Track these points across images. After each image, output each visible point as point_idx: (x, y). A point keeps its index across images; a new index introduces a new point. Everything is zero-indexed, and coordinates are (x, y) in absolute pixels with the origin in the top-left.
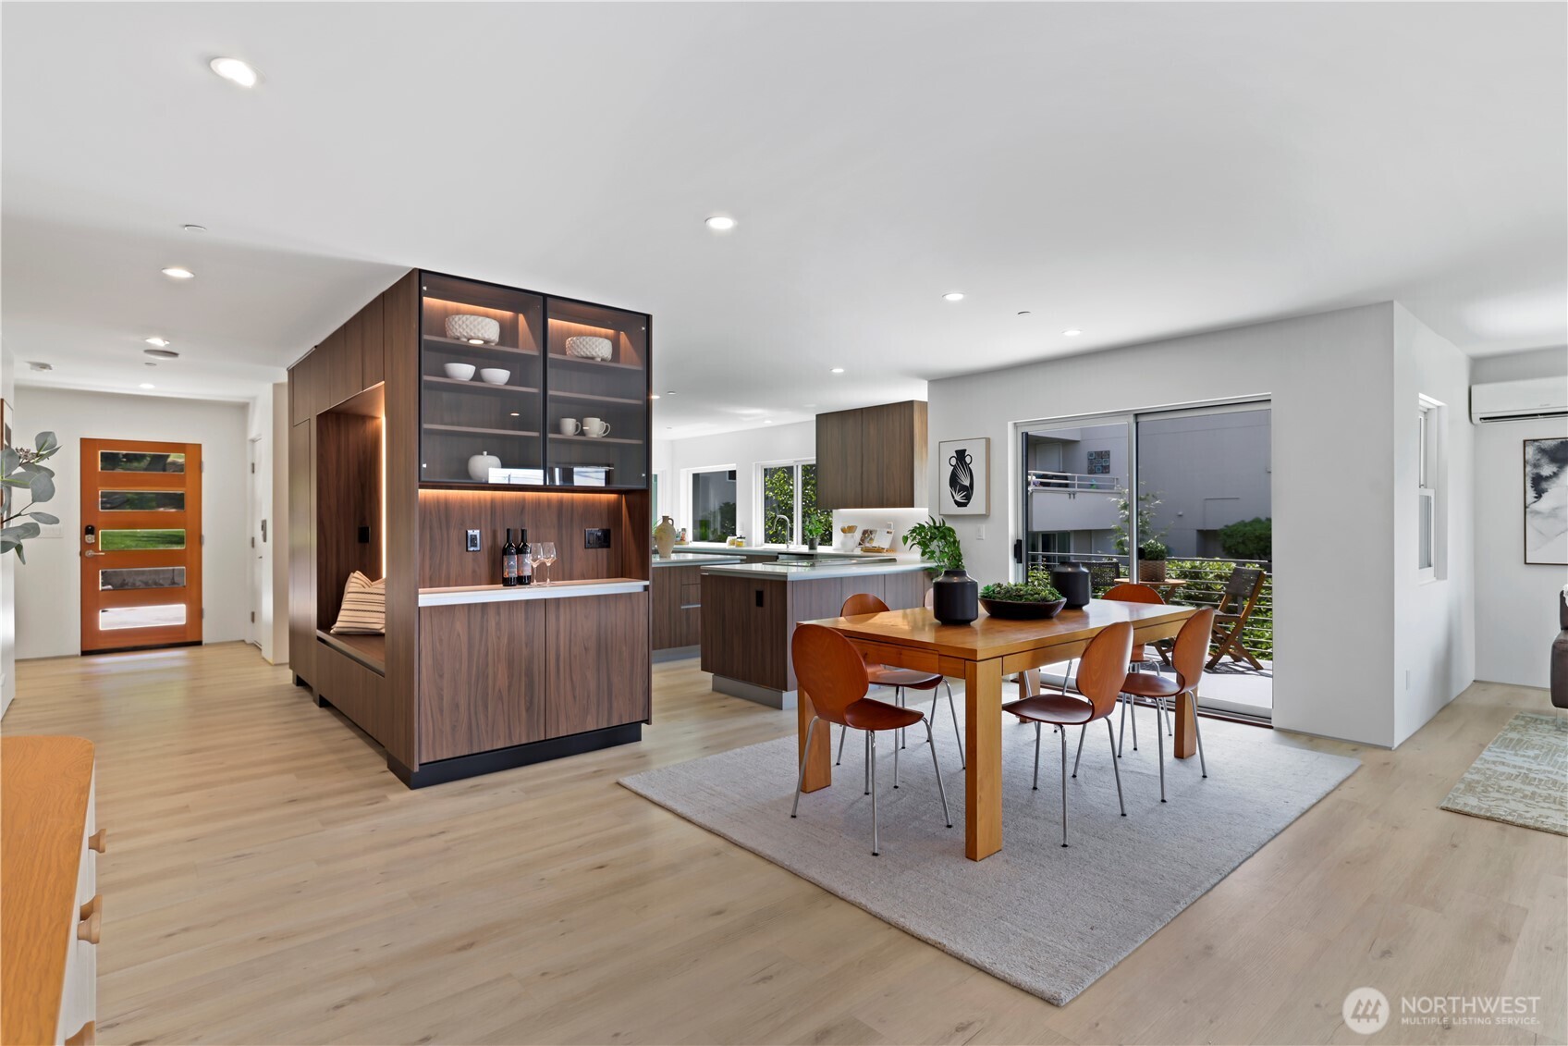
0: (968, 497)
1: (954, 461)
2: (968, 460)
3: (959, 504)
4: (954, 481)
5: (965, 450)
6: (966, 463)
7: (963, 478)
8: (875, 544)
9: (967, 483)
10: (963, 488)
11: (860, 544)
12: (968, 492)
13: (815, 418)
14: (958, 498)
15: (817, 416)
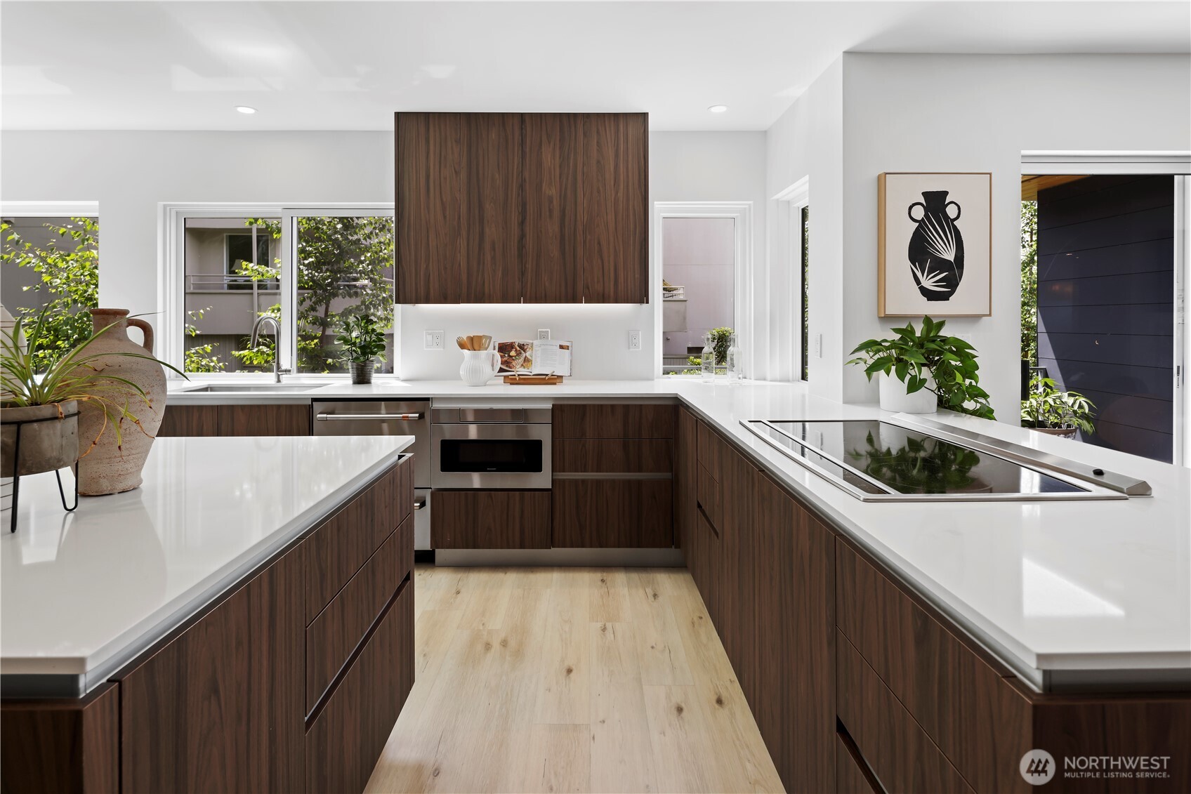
0: (952, 283)
1: (919, 213)
2: (951, 211)
3: (930, 295)
4: (919, 251)
5: (946, 193)
6: (946, 217)
7: (940, 245)
8: (537, 369)
9: (950, 255)
10: (940, 265)
11: (501, 370)
12: (952, 274)
13: (390, 125)
14: (928, 283)
15: (402, 119)
